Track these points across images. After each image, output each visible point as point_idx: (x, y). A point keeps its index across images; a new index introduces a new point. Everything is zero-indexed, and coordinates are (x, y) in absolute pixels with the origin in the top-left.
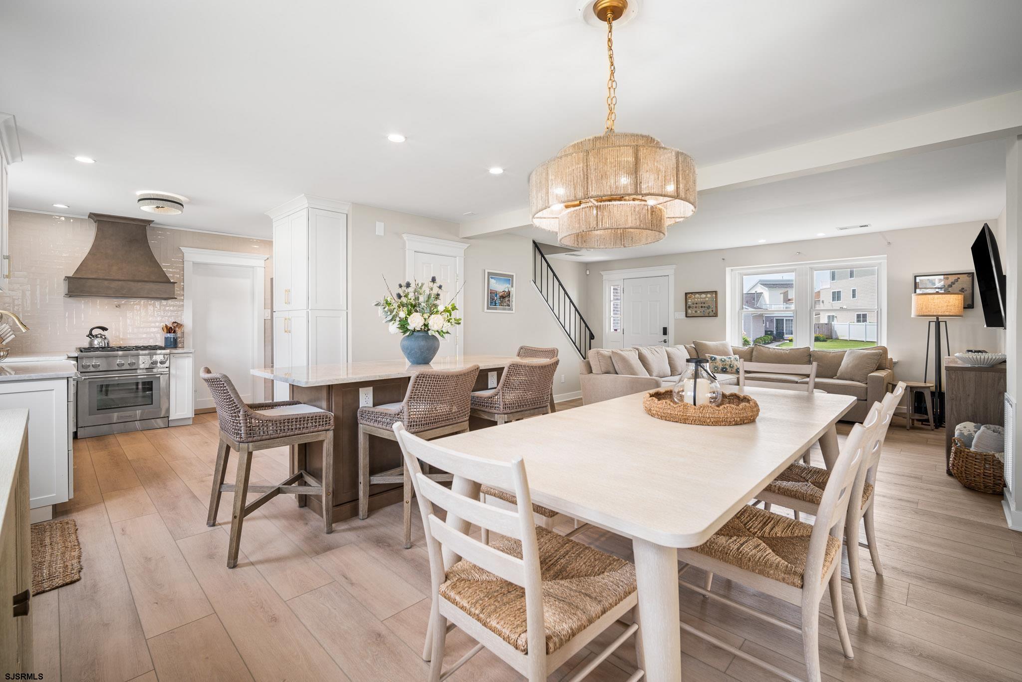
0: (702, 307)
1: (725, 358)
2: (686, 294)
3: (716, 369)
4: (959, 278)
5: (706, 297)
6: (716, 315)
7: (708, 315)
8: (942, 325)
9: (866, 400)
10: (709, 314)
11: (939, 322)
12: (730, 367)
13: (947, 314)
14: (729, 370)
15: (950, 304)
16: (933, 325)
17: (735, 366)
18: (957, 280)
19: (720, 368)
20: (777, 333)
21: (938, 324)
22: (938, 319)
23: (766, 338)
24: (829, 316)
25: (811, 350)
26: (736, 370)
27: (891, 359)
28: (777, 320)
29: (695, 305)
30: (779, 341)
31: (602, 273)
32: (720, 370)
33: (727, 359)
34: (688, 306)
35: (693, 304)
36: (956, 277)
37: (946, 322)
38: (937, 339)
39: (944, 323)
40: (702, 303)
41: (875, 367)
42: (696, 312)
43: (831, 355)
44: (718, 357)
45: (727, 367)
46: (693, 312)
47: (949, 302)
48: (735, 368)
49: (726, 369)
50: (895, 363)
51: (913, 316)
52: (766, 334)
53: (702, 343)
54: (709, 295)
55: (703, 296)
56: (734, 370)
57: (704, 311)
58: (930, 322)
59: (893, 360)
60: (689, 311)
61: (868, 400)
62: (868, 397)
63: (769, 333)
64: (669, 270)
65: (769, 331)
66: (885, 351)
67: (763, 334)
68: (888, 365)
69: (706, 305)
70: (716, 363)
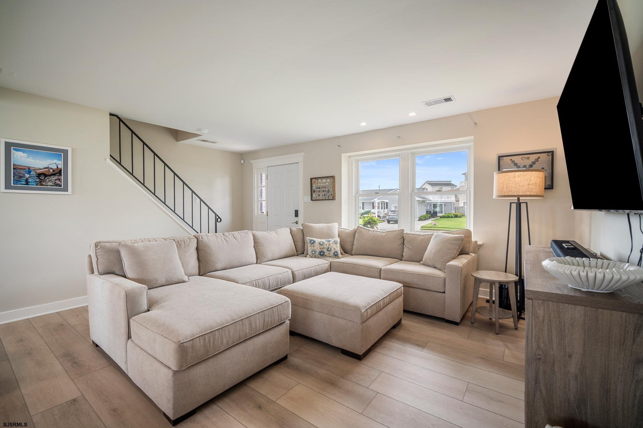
0: (323, 191)
1: (324, 240)
2: (311, 179)
3: (313, 252)
4: (539, 158)
5: (326, 182)
6: (334, 199)
7: (328, 199)
8: (523, 206)
9: (444, 292)
10: (328, 197)
11: (520, 204)
12: (328, 250)
13: (528, 194)
14: (326, 253)
15: (532, 182)
16: (514, 206)
17: (333, 249)
18: (537, 160)
19: (318, 252)
20: (433, 212)
21: (519, 205)
22: (519, 199)
23: (426, 216)
24: (464, 202)
25: (405, 232)
26: (334, 253)
27: (476, 242)
28: (434, 205)
29: (318, 190)
30: (435, 218)
31: (252, 162)
32: (317, 253)
33: (326, 243)
34: (313, 190)
35: (317, 188)
36: (536, 156)
37: (526, 203)
38: (518, 222)
39: (525, 204)
40: (323, 188)
41: (456, 252)
42: (319, 195)
43: (421, 238)
44: (317, 240)
45: (325, 250)
46: (317, 196)
47: (531, 180)
48: (333, 251)
49: (324, 253)
50: (480, 246)
51: (494, 197)
52: (427, 213)
53: (309, 226)
54: (328, 180)
55: (324, 180)
56: (332, 254)
57: (325, 195)
58: (511, 203)
59: (478, 243)
60: (314, 195)
61: (446, 292)
62: (446, 290)
63: (429, 212)
64: (298, 157)
65: (429, 211)
66: (468, 234)
67: (425, 213)
68: (471, 249)
69: (326, 190)
70: (314, 247)
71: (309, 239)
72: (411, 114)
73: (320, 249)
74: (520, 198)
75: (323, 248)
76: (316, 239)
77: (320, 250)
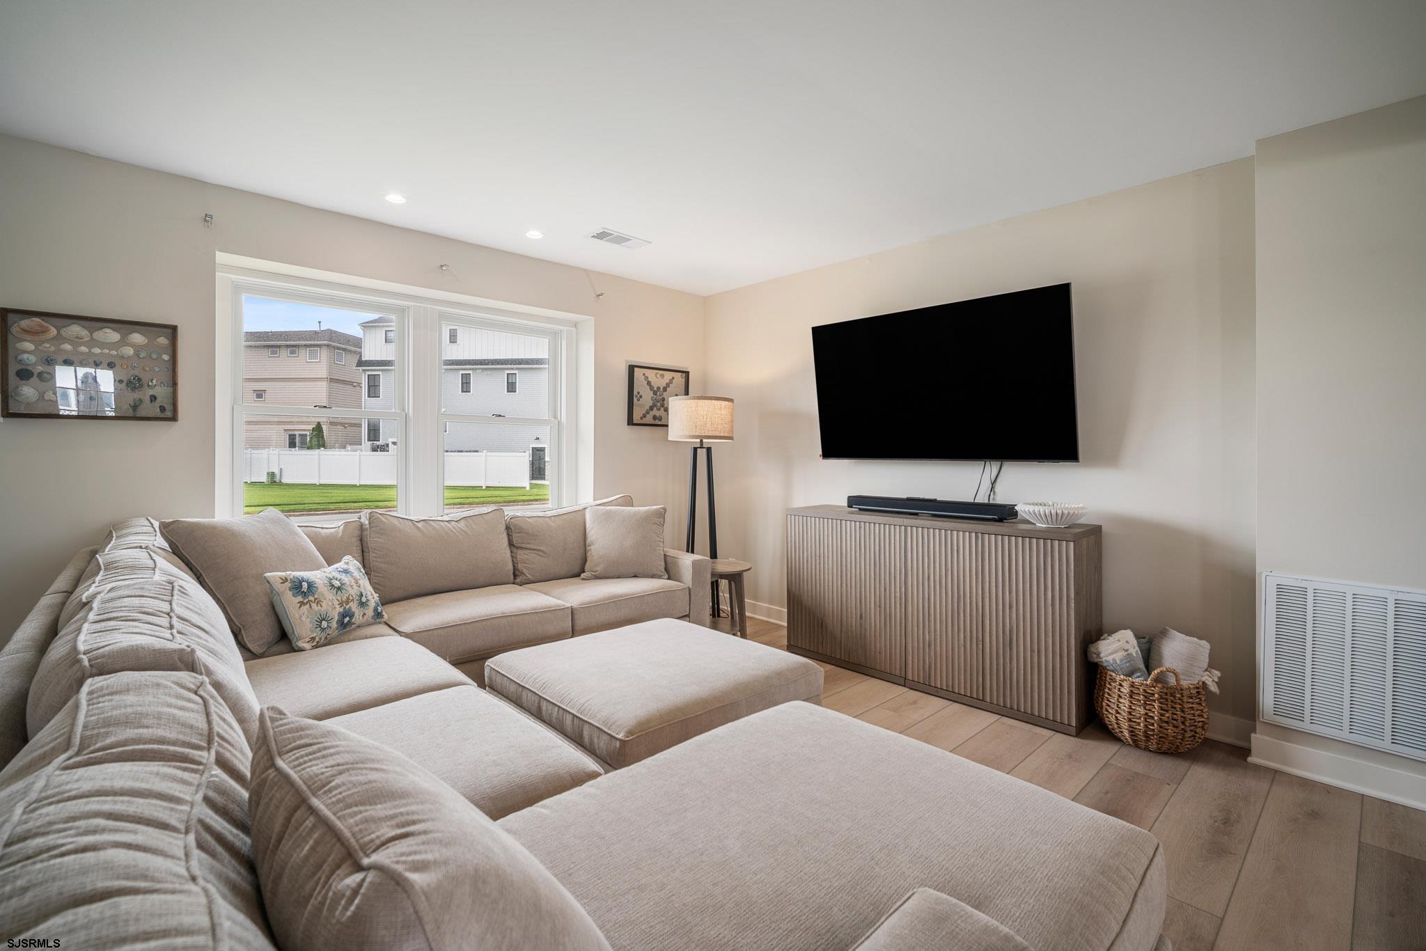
3: (319, 626)
4: (674, 378)
5: (122, 344)
7: (130, 414)
9: (688, 615)
10: (135, 408)
14: (358, 614)
17: (370, 597)
18: (672, 381)
19: (336, 618)
22: (701, 441)
25: (508, 515)
26: (375, 610)
32: (332, 626)
33: (346, 580)
36: (670, 375)
44: (314, 577)
45: (354, 606)
48: (372, 603)
49: (352, 616)
54: (138, 338)
55: (109, 335)
56: (370, 613)
60: (27, 392)
70: (318, 602)
71: (285, 580)
72: (531, 232)
73: (341, 604)
74: (704, 440)
75: (347, 602)
76: (314, 572)
77: (342, 610)
